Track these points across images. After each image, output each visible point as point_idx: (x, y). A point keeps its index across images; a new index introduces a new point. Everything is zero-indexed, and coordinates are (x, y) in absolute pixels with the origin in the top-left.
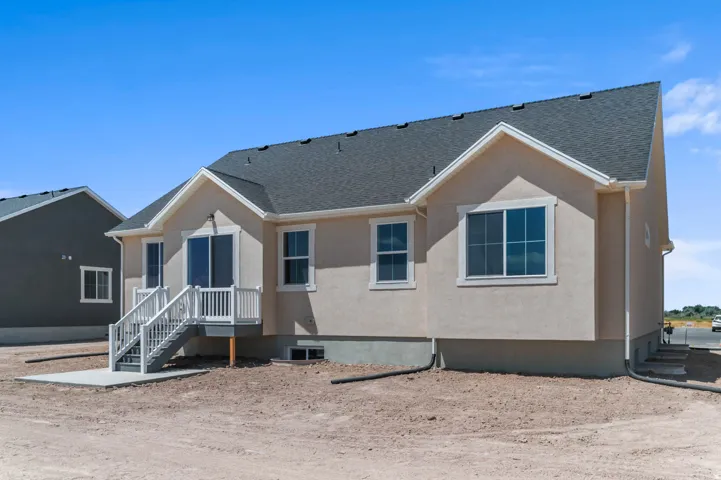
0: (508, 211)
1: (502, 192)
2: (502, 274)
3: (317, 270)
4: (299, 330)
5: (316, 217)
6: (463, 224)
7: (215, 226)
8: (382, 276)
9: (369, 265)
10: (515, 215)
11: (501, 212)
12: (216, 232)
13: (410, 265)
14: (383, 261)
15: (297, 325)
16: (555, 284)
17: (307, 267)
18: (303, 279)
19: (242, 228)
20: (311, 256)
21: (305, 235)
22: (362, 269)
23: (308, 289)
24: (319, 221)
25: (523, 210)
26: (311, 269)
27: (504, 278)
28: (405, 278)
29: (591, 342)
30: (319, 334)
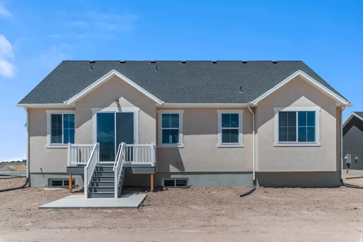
0: (299, 112)
1: (295, 103)
2: (296, 141)
3: (184, 136)
4: (173, 169)
5: (184, 107)
6: (277, 116)
7: (119, 106)
8: (224, 140)
9: (217, 134)
10: (302, 114)
11: (295, 112)
12: (120, 110)
13: (241, 135)
14: (225, 132)
15: (171, 166)
16: (320, 146)
17: (178, 134)
18: (175, 140)
19: (140, 109)
20: (181, 128)
21: (177, 116)
22: (214, 136)
23: (179, 146)
24: (185, 109)
25: (306, 112)
26: (181, 135)
27: (297, 143)
28: (237, 142)
29: (335, 172)
30: (186, 171)
